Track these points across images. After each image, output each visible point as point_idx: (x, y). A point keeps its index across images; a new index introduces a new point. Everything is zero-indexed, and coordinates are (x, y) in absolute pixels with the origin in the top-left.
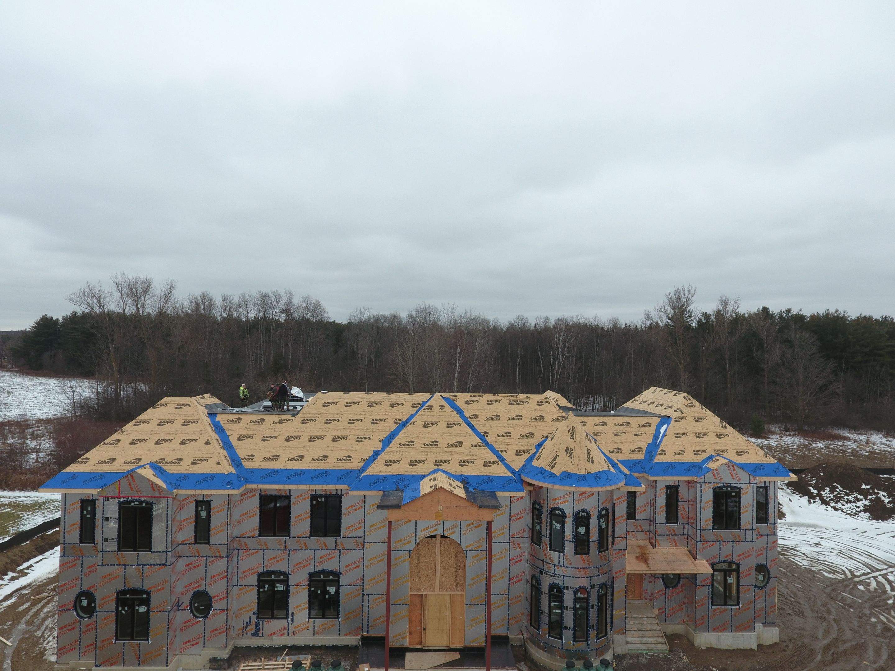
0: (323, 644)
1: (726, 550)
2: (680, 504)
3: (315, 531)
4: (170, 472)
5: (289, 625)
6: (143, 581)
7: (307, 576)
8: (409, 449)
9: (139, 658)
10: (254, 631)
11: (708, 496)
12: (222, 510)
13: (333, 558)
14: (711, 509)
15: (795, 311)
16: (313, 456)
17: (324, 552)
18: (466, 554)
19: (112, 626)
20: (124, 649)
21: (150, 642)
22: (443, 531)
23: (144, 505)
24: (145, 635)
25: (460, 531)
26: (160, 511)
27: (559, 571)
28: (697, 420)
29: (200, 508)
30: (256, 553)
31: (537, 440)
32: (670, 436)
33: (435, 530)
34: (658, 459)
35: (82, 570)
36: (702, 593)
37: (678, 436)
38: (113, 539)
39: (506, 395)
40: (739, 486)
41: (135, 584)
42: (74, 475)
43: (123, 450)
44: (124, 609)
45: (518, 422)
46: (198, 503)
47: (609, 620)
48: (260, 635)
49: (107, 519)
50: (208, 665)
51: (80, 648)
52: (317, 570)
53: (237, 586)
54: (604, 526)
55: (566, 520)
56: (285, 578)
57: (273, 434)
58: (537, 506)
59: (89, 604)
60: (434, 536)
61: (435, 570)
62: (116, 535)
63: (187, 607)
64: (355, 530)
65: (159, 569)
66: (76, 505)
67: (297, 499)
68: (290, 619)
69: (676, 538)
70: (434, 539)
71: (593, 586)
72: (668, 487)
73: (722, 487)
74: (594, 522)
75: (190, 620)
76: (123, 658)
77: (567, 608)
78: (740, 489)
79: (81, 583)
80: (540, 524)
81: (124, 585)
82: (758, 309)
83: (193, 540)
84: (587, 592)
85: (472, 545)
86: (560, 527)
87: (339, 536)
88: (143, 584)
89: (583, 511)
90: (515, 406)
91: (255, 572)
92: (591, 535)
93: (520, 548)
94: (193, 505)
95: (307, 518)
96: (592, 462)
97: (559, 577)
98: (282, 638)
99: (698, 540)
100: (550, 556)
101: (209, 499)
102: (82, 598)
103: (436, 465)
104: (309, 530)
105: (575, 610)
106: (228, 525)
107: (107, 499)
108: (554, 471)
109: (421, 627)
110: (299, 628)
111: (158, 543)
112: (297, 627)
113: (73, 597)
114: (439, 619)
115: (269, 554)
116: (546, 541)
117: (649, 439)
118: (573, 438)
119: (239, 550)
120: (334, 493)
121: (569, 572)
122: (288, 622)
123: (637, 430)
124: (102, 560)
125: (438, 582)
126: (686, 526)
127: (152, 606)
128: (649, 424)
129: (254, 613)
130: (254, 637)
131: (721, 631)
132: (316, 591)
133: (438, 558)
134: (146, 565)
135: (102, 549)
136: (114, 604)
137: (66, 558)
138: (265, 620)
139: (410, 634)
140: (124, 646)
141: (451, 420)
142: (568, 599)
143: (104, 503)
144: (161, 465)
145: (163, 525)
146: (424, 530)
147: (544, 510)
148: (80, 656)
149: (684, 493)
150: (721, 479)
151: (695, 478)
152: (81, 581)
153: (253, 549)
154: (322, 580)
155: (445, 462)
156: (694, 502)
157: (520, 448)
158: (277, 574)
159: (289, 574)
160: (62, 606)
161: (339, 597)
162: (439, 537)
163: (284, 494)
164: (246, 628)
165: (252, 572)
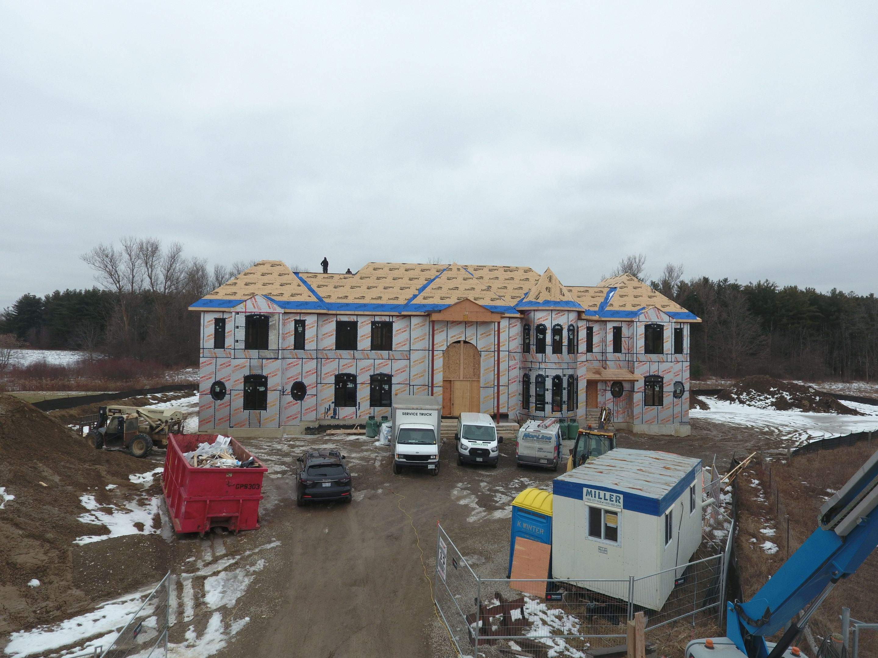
1: (654, 369)
2: (623, 339)
3: (374, 347)
4: (278, 300)
5: (356, 411)
6: (262, 370)
7: (369, 377)
8: (439, 291)
9: (260, 422)
10: (332, 415)
11: (641, 330)
12: (312, 327)
13: (386, 365)
14: (643, 340)
15: (731, 281)
16: (372, 297)
17: (381, 361)
18: (481, 354)
19: (241, 400)
20: (249, 416)
21: (268, 411)
22: (465, 338)
23: (263, 318)
24: (264, 406)
25: (477, 338)
26: (274, 322)
27: (543, 366)
28: (635, 288)
29: (297, 326)
30: (333, 361)
32: (617, 297)
33: (460, 338)
34: (608, 308)
35: (216, 366)
36: (638, 397)
37: (621, 296)
38: (242, 341)
40: (662, 324)
41: (257, 371)
42: (211, 301)
44: (249, 389)
45: (511, 281)
47: (575, 401)
48: (337, 417)
49: (238, 327)
50: (305, 432)
51: (215, 420)
52: (375, 373)
53: (321, 383)
54: (571, 337)
55: (547, 331)
56: (352, 378)
57: (341, 284)
58: (527, 327)
59: (221, 390)
60: (459, 342)
61: (460, 365)
62: (243, 338)
63: (289, 393)
64: (402, 346)
65: (273, 362)
66: (212, 322)
67: (362, 324)
68: (357, 407)
69: (621, 363)
70: (459, 344)
71: (565, 375)
72: (614, 328)
73: (651, 324)
74: (565, 333)
75: (291, 402)
76: (249, 422)
77: (548, 390)
78: (663, 326)
79: (216, 376)
80: (529, 339)
81: (249, 372)
82: (700, 279)
83: (293, 347)
84: (561, 378)
85: (484, 347)
86: (543, 337)
87: (391, 350)
88: (262, 372)
89: (558, 325)
90: (509, 273)
91: (333, 374)
92: (563, 341)
93: (515, 360)
94: (293, 324)
95: (369, 337)
96: (564, 295)
97: (542, 370)
98: (352, 419)
99: (635, 360)
100: (536, 358)
101: (304, 319)
102: (216, 386)
103: (458, 299)
104: (370, 346)
105: (553, 390)
106: (317, 336)
107: (238, 313)
108: (538, 301)
109: (451, 403)
110: (364, 413)
111: (272, 345)
112: (362, 412)
113: (210, 385)
114: (463, 398)
115: (342, 362)
116: (533, 348)
117: (602, 300)
118: (550, 282)
119: (321, 359)
120: (388, 320)
121: (550, 365)
122: (356, 409)
123: (593, 295)
124: (234, 355)
125: (462, 373)
126: (627, 355)
127: (268, 387)
129: (333, 403)
130: (332, 419)
131: (651, 423)
132: (375, 387)
133: (462, 357)
134: (264, 359)
135: (235, 347)
136: (242, 385)
137: (205, 358)
138: (340, 408)
139: (444, 407)
140: (249, 414)
141: (466, 276)
142: (549, 384)
143: (235, 316)
144: (270, 296)
145: (275, 332)
146: (452, 337)
147: (532, 328)
148: (214, 426)
149: (625, 331)
150: (650, 319)
151: (633, 319)
152: (216, 374)
153: (331, 359)
154: (379, 380)
156: (630, 338)
157: (514, 295)
158: (349, 375)
159: (356, 376)
160: (202, 392)
161: (391, 392)
162: (462, 343)
163: (353, 320)
164: (327, 413)
165: (331, 374)
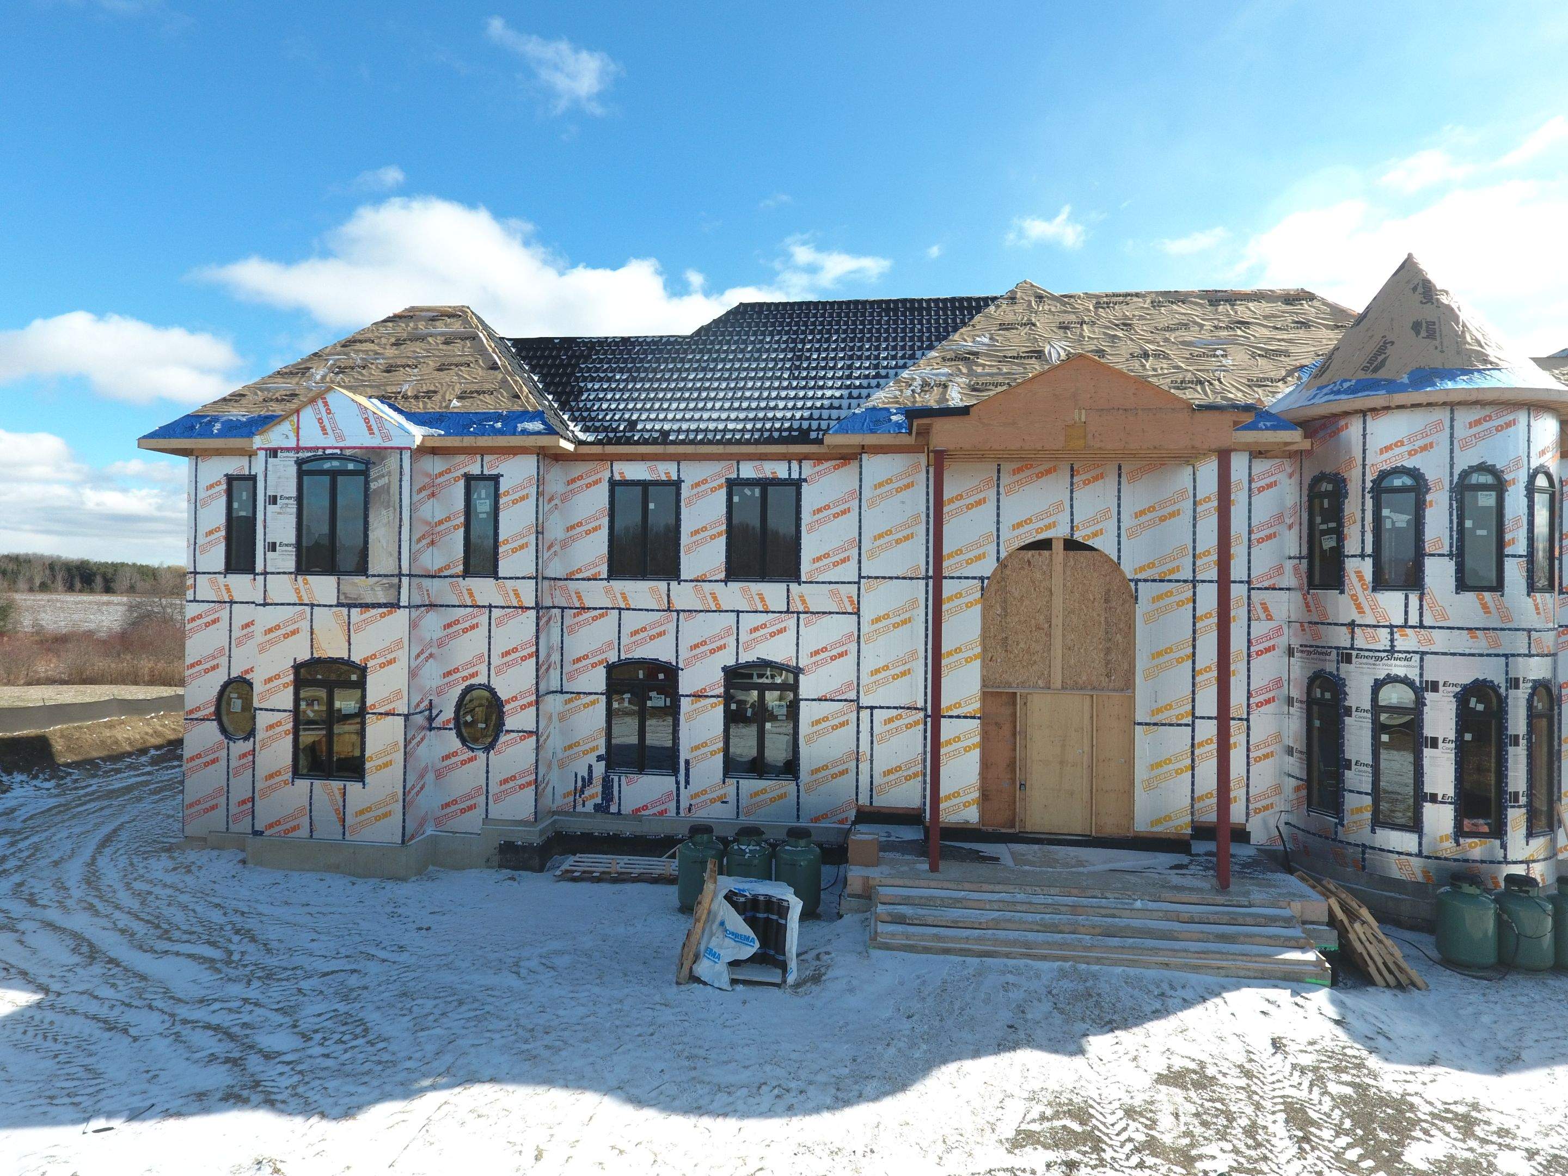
3: (737, 568)
4: (410, 411)
5: (678, 789)
6: (349, 643)
7: (722, 675)
8: (969, 365)
9: (343, 821)
10: (599, 800)
12: (522, 498)
13: (780, 631)
17: (762, 618)
18: (1136, 590)
19: (286, 747)
20: (311, 798)
21: (367, 786)
22: (1072, 528)
23: (350, 465)
24: (356, 767)
25: (1119, 528)
26: (386, 480)
27: (1407, 642)
29: (474, 495)
30: (602, 616)
33: (1048, 527)
35: (230, 632)
38: (287, 545)
41: (333, 648)
44: (309, 706)
46: (470, 480)
47: (1552, 791)
48: (614, 809)
49: (274, 500)
50: (496, 859)
51: (227, 806)
52: (742, 660)
53: (561, 692)
55: (1429, 498)
56: (665, 676)
58: (1326, 487)
59: (243, 709)
60: (1045, 545)
61: (1049, 635)
62: (291, 536)
63: (448, 721)
64: (836, 564)
65: (383, 616)
66: (217, 489)
67: (695, 491)
68: (681, 776)
70: (1046, 553)
71: (1514, 683)
74: (1515, 503)
75: (455, 754)
76: (310, 819)
77: (1434, 743)
79: (229, 662)
80: (1338, 529)
81: (309, 649)
83: (460, 569)
84: (1498, 695)
85: (1151, 565)
86: (1408, 522)
87: (797, 579)
88: (350, 650)
89: (1483, 468)
90: (1226, 308)
91: (601, 662)
92: (1508, 536)
94: (460, 487)
95: (720, 534)
97: (1406, 659)
98: (663, 819)
100: (1374, 607)
101: (495, 472)
102: (232, 695)
104: (723, 566)
105: (1461, 744)
106: (537, 532)
107: (274, 452)
109: (1012, 780)
110: (703, 798)
111: (380, 559)
112: (697, 795)
113: (213, 691)
114: (1062, 763)
115: (632, 621)
116: (1359, 568)
119: (563, 609)
120: (783, 474)
121: (1440, 640)
122: (678, 783)
124: (265, 593)
125: (1057, 666)
127: (369, 700)
129: (599, 758)
130: (599, 815)
133: (1057, 603)
134: (355, 606)
135: (264, 566)
136: (289, 693)
137: (199, 605)
138: (625, 777)
139: (984, 795)
140: (312, 791)
142: (1439, 716)
143: (267, 462)
145: (390, 514)
146: (1019, 525)
147: (1354, 488)
148: (226, 825)
152: (229, 656)
153: (595, 609)
158: (651, 667)
159: (678, 668)
160: (192, 711)
161: (796, 726)
162: (1058, 547)
163: (664, 478)
164: (582, 792)
165: (595, 660)
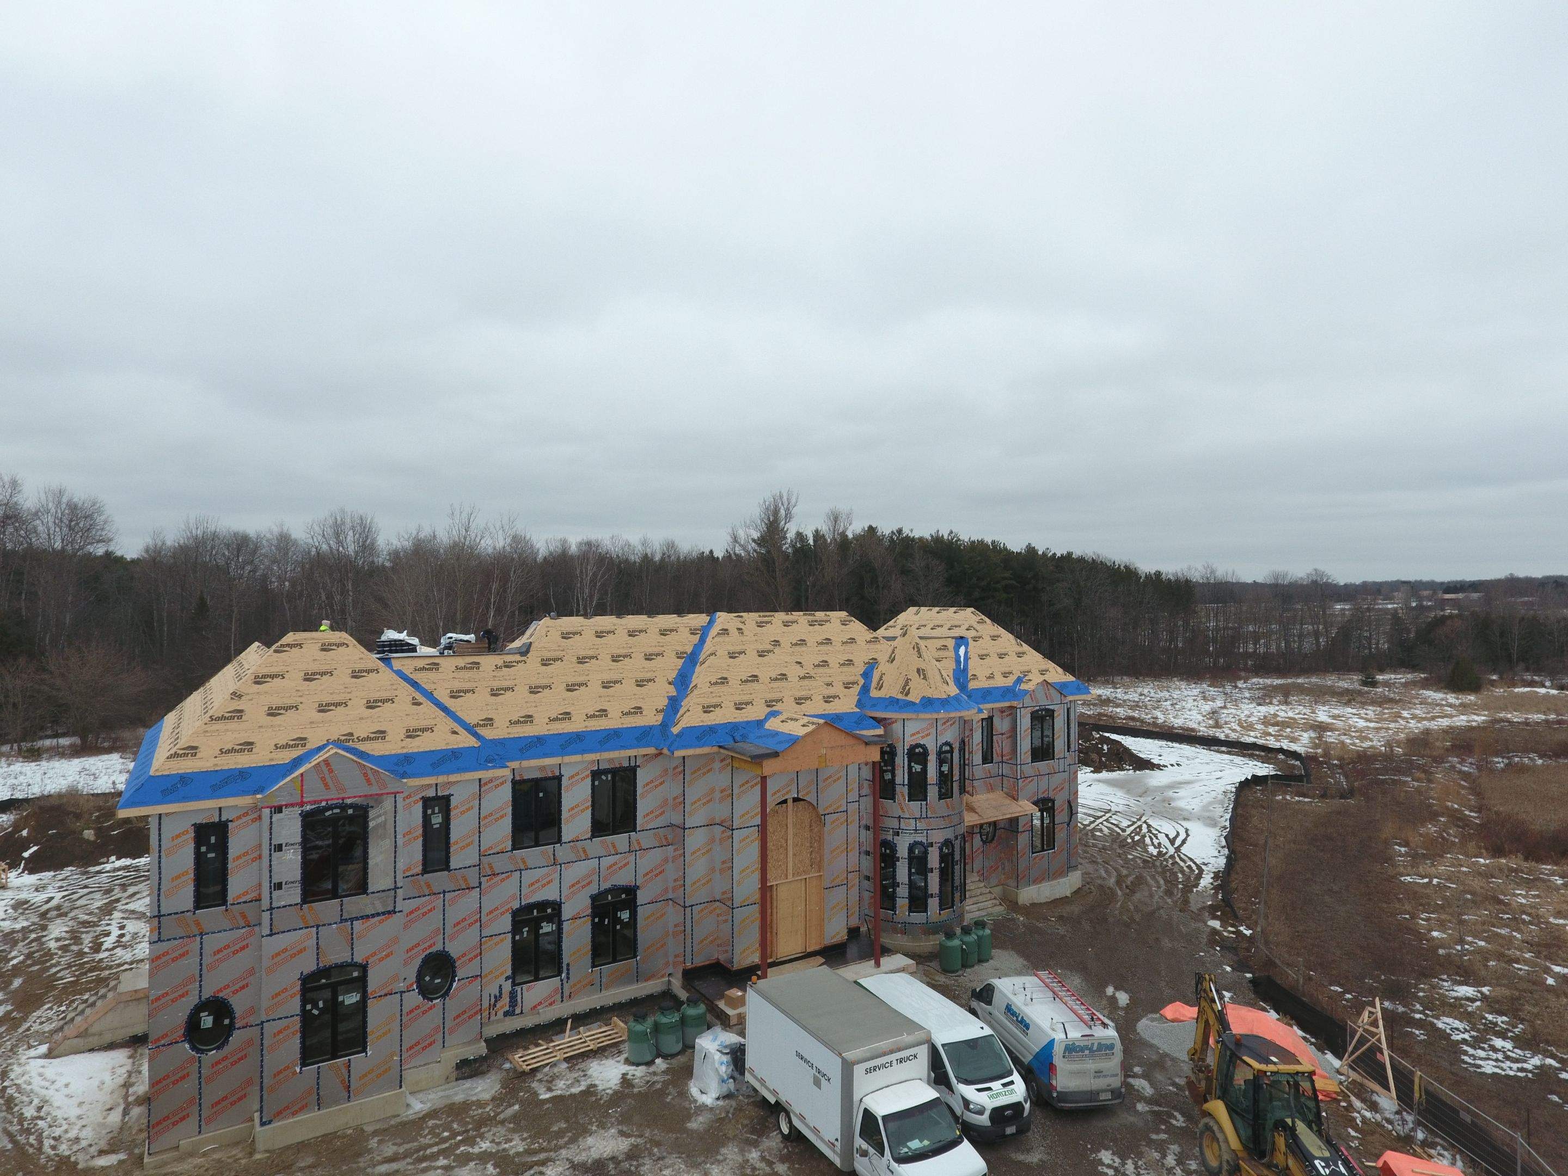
0: (617, 1001)
1: (1043, 787)
2: (994, 737)
3: (599, 828)
4: (376, 754)
5: (562, 984)
6: (352, 949)
7: (589, 901)
8: (725, 688)
9: (349, 1087)
10: (507, 1008)
11: (1027, 722)
12: (468, 810)
13: (626, 865)
14: (1029, 739)
15: (905, 532)
16: (586, 711)
17: (612, 859)
18: (825, 819)
19: (295, 1044)
20: (318, 1078)
21: (369, 1053)
22: (798, 792)
23: (350, 811)
24: (359, 1042)
25: (817, 787)
26: (383, 818)
27: (922, 825)
28: (993, 638)
29: (429, 812)
30: (508, 877)
31: (861, 669)
32: (973, 658)
33: (786, 793)
34: (970, 686)
35: (201, 960)
36: (1023, 841)
37: (981, 657)
38: (292, 883)
39: (801, 613)
40: (1052, 707)
41: (336, 955)
43: (260, 727)
44: (315, 1006)
45: (829, 647)
46: (427, 802)
48: (518, 1011)
49: (279, 848)
50: (454, 1075)
51: (200, 1110)
52: (602, 889)
55: (929, 758)
56: (552, 910)
57: (506, 684)
58: (886, 750)
59: (218, 1022)
60: (785, 801)
62: (296, 873)
63: (412, 985)
64: (655, 817)
65: (381, 922)
66: (185, 837)
67: (571, 780)
68: (563, 975)
70: (785, 805)
71: (956, 836)
72: (983, 720)
73: (1037, 711)
74: (956, 757)
75: (418, 1007)
76: (318, 1094)
77: (932, 871)
78: (1053, 711)
79: (201, 986)
80: (892, 771)
81: (315, 962)
82: (866, 530)
83: (419, 869)
84: (951, 844)
85: (830, 806)
86: (921, 769)
87: (634, 830)
88: (352, 954)
89: (946, 743)
90: (817, 627)
91: (508, 910)
92: (954, 773)
94: (418, 808)
95: (587, 808)
97: (921, 833)
98: (553, 1007)
99: (1019, 777)
100: (908, 809)
101: (446, 793)
102: (202, 1014)
103: (768, 706)
104: (590, 829)
105: (941, 869)
107: (279, 809)
108: (910, 698)
109: (771, 931)
110: (578, 986)
111: (379, 879)
112: (575, 985)
113: (183, 1015)
114: (791, 917)
115: (528, 876)
116: (902, 790)
117: (951, 664)
118: (920, 657)
120: (626, 764)
121: (932, 824)
122: (562, 980)
124: (271, 925)
125: (790, 865)
126: (1001, 764)
127: (370, 989)
128: (945, 647)
129: (507, 978)
130: (507, 1018)
131: (1040, 882)
132: (602, 921)
133: (791, 831)
134: (357, 919)
135: (271, 903)
136: (297, 1001)
137: (164, 944)
138: (525, 986)
140: (318, 1073)
143: (271, 818)
144: (353, 744)
145: (387, 843)
146: (775, 793)
147: (899, 752)
148: (200, 1126)
149: (999, 724)
150: (1037, 702)
151: (1015, 703)
152: (201, 981)
153: (503, 873)
154: (609, 903)
155: (777, 701)
157: (846, 679)
158: (541, 906)
159: (561, 903)
160: (158, 1040)
161: (635, 924)
162: (790, 802)
163: (550, 775)
164: (495, 1005)
165: (503, 910)
